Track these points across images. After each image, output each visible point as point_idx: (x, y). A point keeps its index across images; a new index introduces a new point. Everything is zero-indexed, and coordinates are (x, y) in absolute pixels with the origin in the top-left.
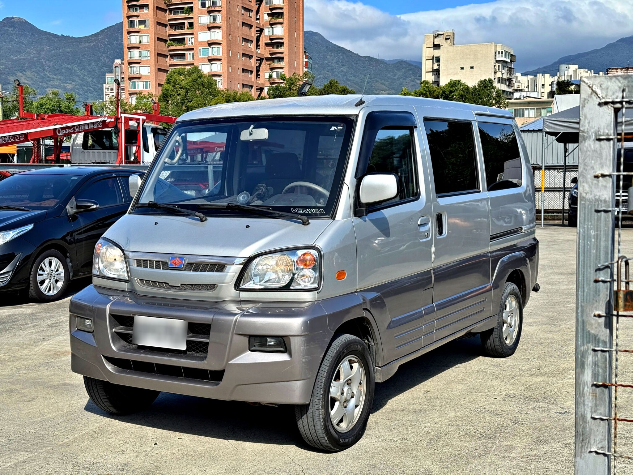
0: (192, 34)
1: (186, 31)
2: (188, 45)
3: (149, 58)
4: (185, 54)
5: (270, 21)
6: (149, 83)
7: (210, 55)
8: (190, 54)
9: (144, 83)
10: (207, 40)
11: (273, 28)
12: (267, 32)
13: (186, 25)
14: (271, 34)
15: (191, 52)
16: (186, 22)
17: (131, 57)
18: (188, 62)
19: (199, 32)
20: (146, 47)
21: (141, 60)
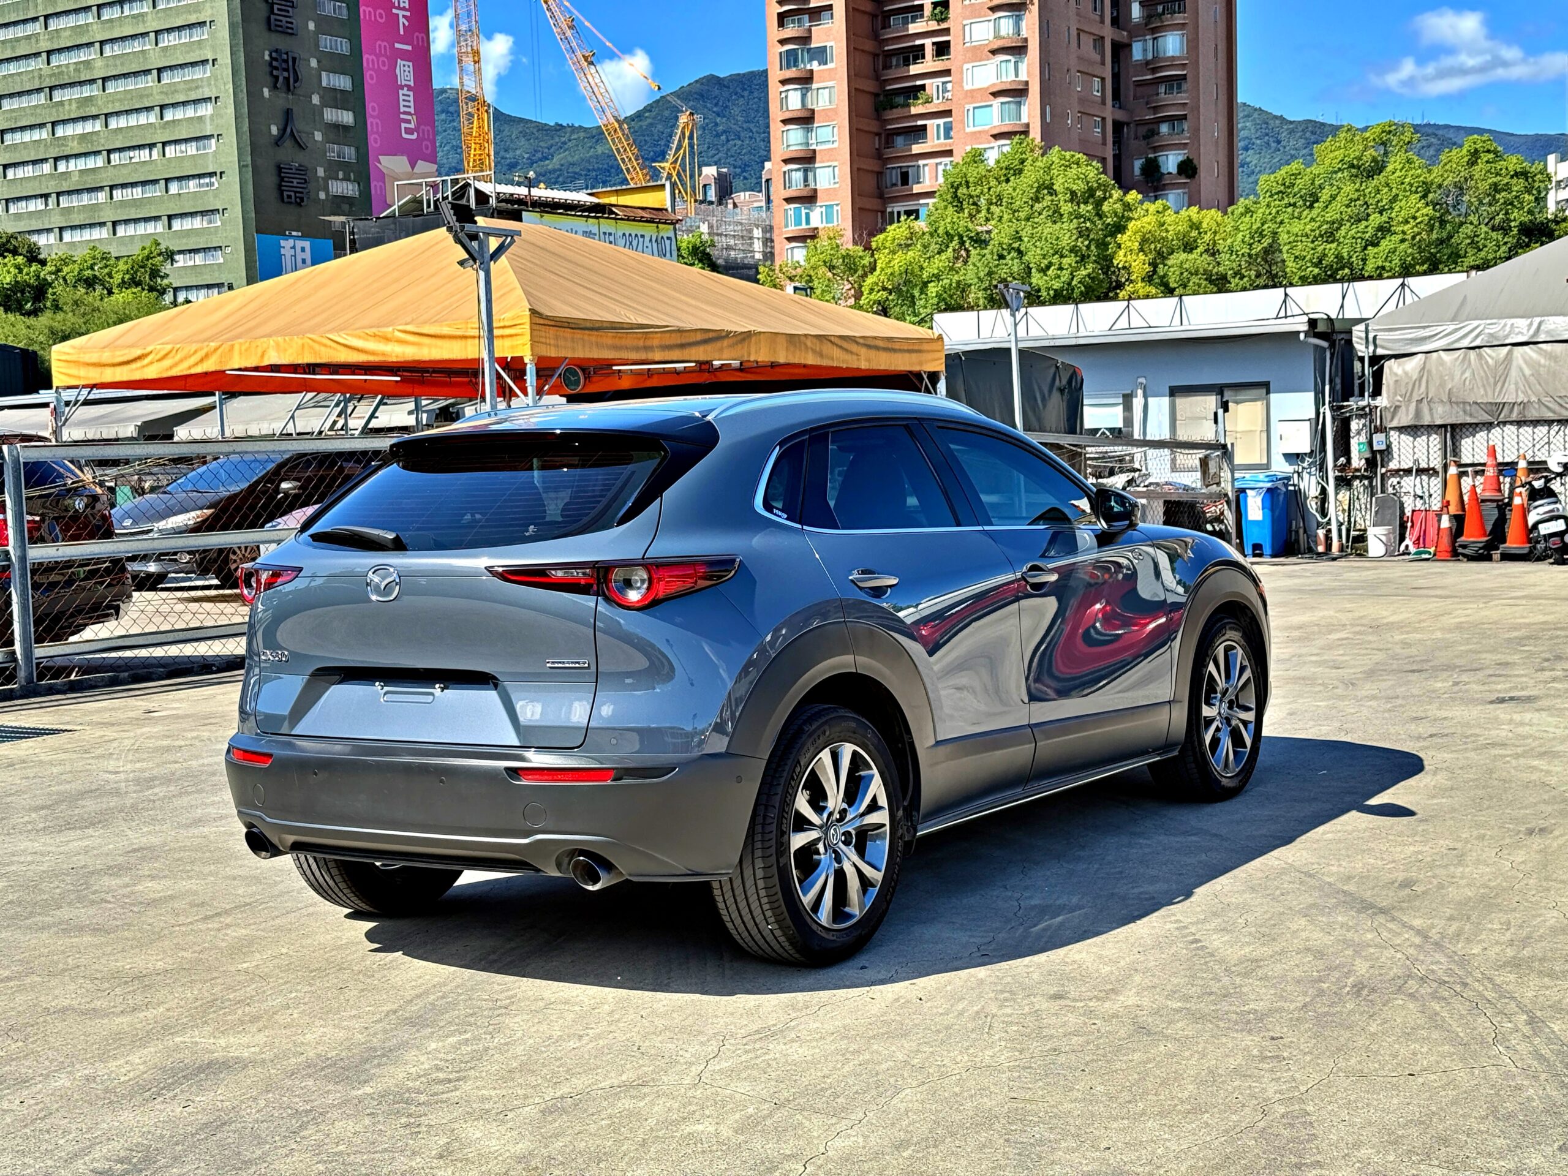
0: (947, 72)
1: (929, 64)
2: (935, 101)
3: (836, 145)
4: (925, 126)
5: (1146, 25)
6: (835, 208)
7: (996, 122)
8: (938, 126)
9: (824, 209)
10: (985, 85)
11: (1154, 39)
12: (1137, 52)
13: (929, 50)
14: (1150, 57)
15: (941, 121)
16: (928, 42)
17: (788, 146)
18: (933, 147)
19: (966, 66)
20: (830, 114)
21: (814, 151)
